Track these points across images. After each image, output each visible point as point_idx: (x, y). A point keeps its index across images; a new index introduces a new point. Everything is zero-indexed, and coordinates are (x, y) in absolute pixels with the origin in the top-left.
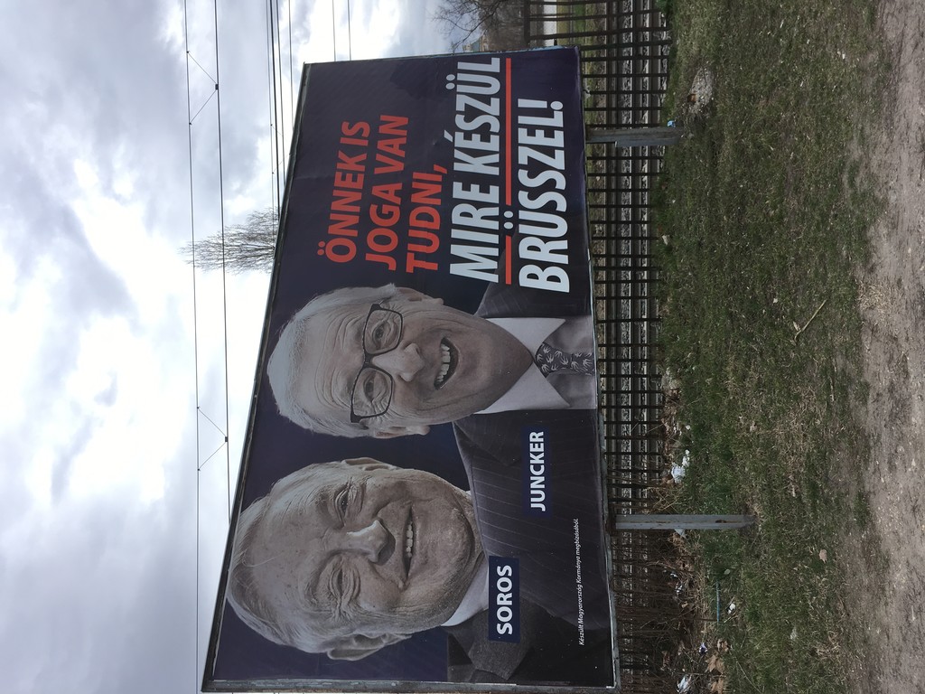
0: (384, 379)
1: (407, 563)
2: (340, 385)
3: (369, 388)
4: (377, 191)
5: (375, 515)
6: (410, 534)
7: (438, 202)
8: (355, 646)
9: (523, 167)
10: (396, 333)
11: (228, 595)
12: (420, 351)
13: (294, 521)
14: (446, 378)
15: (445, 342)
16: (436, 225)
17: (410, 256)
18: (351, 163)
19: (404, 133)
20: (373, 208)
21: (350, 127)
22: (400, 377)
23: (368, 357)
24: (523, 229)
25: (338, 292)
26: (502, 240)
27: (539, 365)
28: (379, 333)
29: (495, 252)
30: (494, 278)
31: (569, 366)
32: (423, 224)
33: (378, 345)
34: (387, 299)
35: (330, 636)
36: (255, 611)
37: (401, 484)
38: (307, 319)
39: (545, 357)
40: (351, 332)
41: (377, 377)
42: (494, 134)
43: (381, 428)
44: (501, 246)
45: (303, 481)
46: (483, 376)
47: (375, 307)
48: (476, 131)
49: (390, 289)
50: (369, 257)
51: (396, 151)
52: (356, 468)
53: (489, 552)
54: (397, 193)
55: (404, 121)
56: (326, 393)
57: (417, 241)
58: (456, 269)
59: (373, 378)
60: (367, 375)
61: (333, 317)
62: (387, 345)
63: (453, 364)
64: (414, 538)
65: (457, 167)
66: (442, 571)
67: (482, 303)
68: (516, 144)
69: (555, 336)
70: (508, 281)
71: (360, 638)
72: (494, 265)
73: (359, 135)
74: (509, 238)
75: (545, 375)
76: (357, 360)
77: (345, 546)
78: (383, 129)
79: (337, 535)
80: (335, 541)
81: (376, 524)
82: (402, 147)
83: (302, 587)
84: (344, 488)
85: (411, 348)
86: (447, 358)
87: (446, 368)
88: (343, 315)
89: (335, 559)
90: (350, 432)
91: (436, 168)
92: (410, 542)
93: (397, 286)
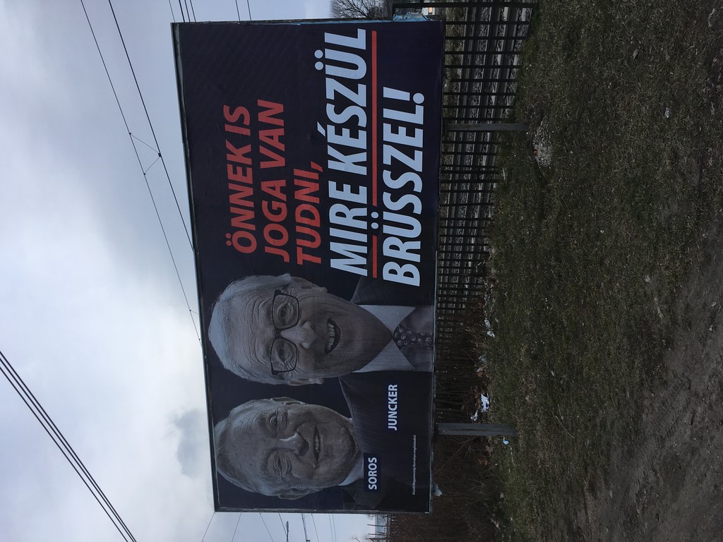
0: (291, 346)
1: (317, 455)
2: (261, 350)
3: (281, 353)
4: (265, 186)
5: (295, 430)
6: (317, 440)
7: (317, 200)
8: (292, 493)
9: (387, 167)
10: (295, 314)
11: (217, 469)
12: (313, 327)
13: (247, 432)
14: (333, 347)
15: (330, 321)
16: (316, 222)
17: (299, 250)
18: (238, 155)
19: (281, 122)
20: (265, 204)
21: (231, 112)
22: (301, 346)
23: (278, 332)
24: (387, 229)
25: (248, 279)
26: (370, 238)
27: (396, 341)
28: (283, 313)
29: (364, 250)
30: (364, 272)
31: (416, 342)
32: (306, 221)
33: (283, 322)
34: (286, 286)
35: (279, 489)
36: (235, 477)
37: (309, 413)
38: (229, 300)
39: (400, 335)
40: (263, 312)
41: (286, 345)
42: (362, 129)
43: (293, 379)
44: (368, 244)
45: (248, 410)
47: (278, 293)
48: (345, 125)
49: (287, 277)
50: (267, 249)
51: (275, 143)
52: (280, 403)
53: (363, 451)
54: (283, 190)
55: (278, 108)
56: (253, 356)
57: (304, 236)
58: (335, 264)
59: (283, 346)
60: (278, 344)
62: (290, 322)
64: (319, 443)
65: (332, 165)
66: (337, 460)
67: (356, 293)
68: (381, 142)
69: (408, 319)
70: (375, 275)
71: (294, 490)
72: (363, 261)
73: (240, 122)
74: (376, 237)
75: (400, 347)
76: (270, 332)
77: (279, 446)
78: (262, 117)
79: (274, 441)
80: (273, 443)
81: (296, 435)
82: (281, 139)
83: (258, 465)
84: (274, 414)
85: (307, 325)
86: (333, 334)
87: (332, 341)
88: (255, 298)
89: (275, 453)
90: (273, 381)
91: (314, 165)
92: (317, 444)
93: (292, 275)
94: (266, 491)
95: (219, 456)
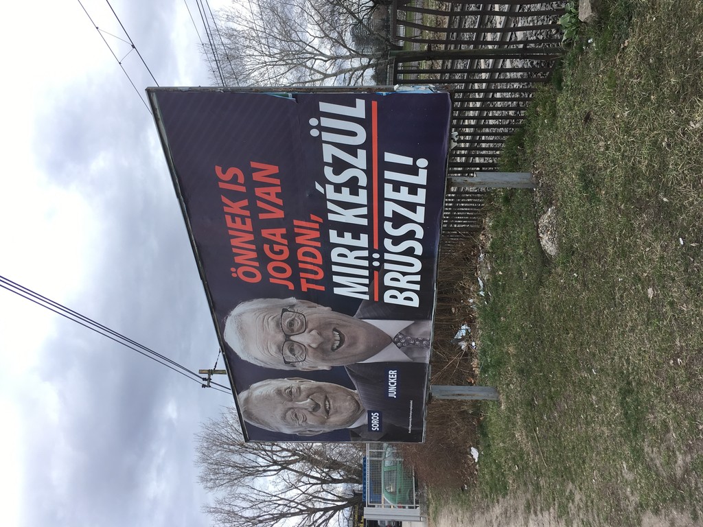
0: (300, 347)
1: (328, 412)
2: (273, 349)
3: (292, 351)
4: (265, 233)
5: (308, 397)
6: (327, 403)
7: (319, 244)
8: (308, 432)
9: (388, 219)
10: (302, 324)
11: (244, 419)
12: (320, 334)
13: (267, 398)
14: (338, 347)
15: (335, 330)
16: (319, 261)
17: (303, 282)
18: (236, 207)
19: (277, 181)
20: (266, 247)
21: (224, 172)
22: (309, 346)
23: (287, 337)
24: (387, 266)
26: (371, 274)
27: (396, 343)
28: (291, 324)
29: (366, 281)
30: (367, 297)
31: (414, 344)
32: (309, 259)
33: (292, 331)
34: (292, 306)
35: (296, 430)
37: (319, 388)
38: (240, 315)
39: (399, 340)
41: (295, 346)
42: (362, 188)
43: (303, 366)
45: (266, 385)
46: (361, 347)
47: (284, 310)
48: (345, 184)
49: (292, 300)
50: (272, 280)
51: (273, 198)
52: (293, 381)
53: (367, 409)
54: (283, 236)
55: (274, 169)
56: (266, 352)
57: (306, 271)
58: (337, 291)
59: (293, 346)
61: (257, 314)
62: (298, 331)
63: (342, 341)
64: (329, 404)
65: (331, 217)
67: (358, 311)
68: (382, 199)
69: (407, 329)
71: (309, 431)
72: (366, 289)
73: (234, 180)
74: (376, 273)
75: (399, 348)
76: (280, 337)
77: (295, 406)
78: (257, 177)
79: (290, 403)
80: (290, 405)
81: (309, 400)
83: (278, 417)
84: (289, 388)
85: (314, 332)
86: (338, 338)
88: (265, 314)
89: (292, 410)
91: (313, 217)
92: (328, 406)
93: (297, 298)
94: (287, 431)
95: (245, 411)
